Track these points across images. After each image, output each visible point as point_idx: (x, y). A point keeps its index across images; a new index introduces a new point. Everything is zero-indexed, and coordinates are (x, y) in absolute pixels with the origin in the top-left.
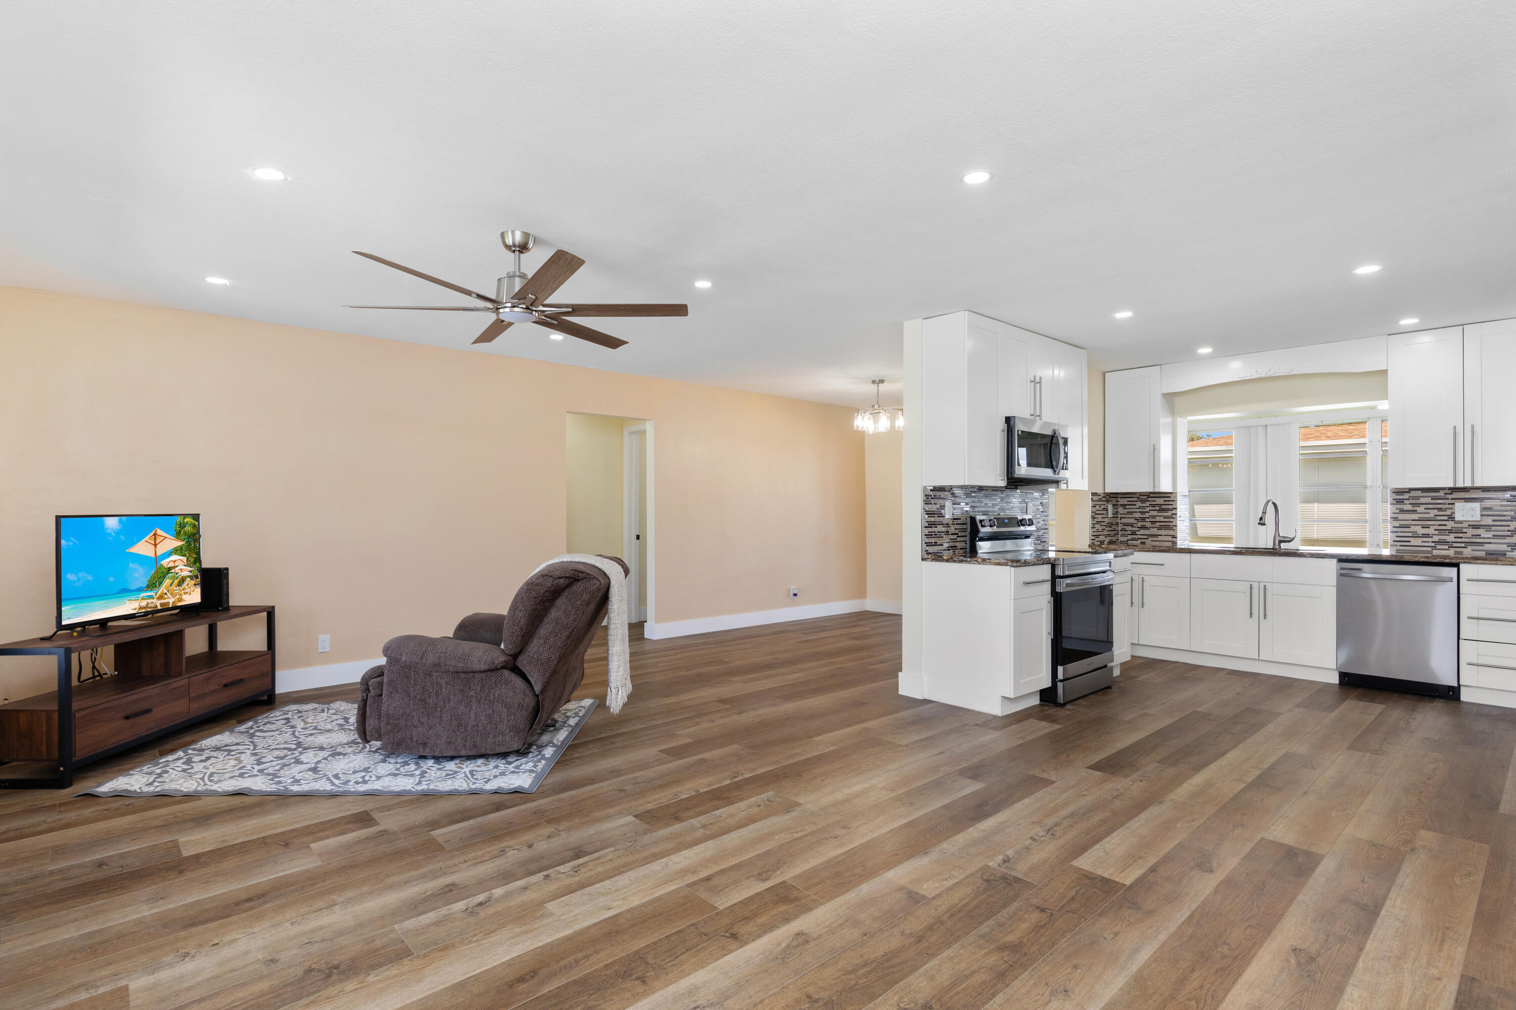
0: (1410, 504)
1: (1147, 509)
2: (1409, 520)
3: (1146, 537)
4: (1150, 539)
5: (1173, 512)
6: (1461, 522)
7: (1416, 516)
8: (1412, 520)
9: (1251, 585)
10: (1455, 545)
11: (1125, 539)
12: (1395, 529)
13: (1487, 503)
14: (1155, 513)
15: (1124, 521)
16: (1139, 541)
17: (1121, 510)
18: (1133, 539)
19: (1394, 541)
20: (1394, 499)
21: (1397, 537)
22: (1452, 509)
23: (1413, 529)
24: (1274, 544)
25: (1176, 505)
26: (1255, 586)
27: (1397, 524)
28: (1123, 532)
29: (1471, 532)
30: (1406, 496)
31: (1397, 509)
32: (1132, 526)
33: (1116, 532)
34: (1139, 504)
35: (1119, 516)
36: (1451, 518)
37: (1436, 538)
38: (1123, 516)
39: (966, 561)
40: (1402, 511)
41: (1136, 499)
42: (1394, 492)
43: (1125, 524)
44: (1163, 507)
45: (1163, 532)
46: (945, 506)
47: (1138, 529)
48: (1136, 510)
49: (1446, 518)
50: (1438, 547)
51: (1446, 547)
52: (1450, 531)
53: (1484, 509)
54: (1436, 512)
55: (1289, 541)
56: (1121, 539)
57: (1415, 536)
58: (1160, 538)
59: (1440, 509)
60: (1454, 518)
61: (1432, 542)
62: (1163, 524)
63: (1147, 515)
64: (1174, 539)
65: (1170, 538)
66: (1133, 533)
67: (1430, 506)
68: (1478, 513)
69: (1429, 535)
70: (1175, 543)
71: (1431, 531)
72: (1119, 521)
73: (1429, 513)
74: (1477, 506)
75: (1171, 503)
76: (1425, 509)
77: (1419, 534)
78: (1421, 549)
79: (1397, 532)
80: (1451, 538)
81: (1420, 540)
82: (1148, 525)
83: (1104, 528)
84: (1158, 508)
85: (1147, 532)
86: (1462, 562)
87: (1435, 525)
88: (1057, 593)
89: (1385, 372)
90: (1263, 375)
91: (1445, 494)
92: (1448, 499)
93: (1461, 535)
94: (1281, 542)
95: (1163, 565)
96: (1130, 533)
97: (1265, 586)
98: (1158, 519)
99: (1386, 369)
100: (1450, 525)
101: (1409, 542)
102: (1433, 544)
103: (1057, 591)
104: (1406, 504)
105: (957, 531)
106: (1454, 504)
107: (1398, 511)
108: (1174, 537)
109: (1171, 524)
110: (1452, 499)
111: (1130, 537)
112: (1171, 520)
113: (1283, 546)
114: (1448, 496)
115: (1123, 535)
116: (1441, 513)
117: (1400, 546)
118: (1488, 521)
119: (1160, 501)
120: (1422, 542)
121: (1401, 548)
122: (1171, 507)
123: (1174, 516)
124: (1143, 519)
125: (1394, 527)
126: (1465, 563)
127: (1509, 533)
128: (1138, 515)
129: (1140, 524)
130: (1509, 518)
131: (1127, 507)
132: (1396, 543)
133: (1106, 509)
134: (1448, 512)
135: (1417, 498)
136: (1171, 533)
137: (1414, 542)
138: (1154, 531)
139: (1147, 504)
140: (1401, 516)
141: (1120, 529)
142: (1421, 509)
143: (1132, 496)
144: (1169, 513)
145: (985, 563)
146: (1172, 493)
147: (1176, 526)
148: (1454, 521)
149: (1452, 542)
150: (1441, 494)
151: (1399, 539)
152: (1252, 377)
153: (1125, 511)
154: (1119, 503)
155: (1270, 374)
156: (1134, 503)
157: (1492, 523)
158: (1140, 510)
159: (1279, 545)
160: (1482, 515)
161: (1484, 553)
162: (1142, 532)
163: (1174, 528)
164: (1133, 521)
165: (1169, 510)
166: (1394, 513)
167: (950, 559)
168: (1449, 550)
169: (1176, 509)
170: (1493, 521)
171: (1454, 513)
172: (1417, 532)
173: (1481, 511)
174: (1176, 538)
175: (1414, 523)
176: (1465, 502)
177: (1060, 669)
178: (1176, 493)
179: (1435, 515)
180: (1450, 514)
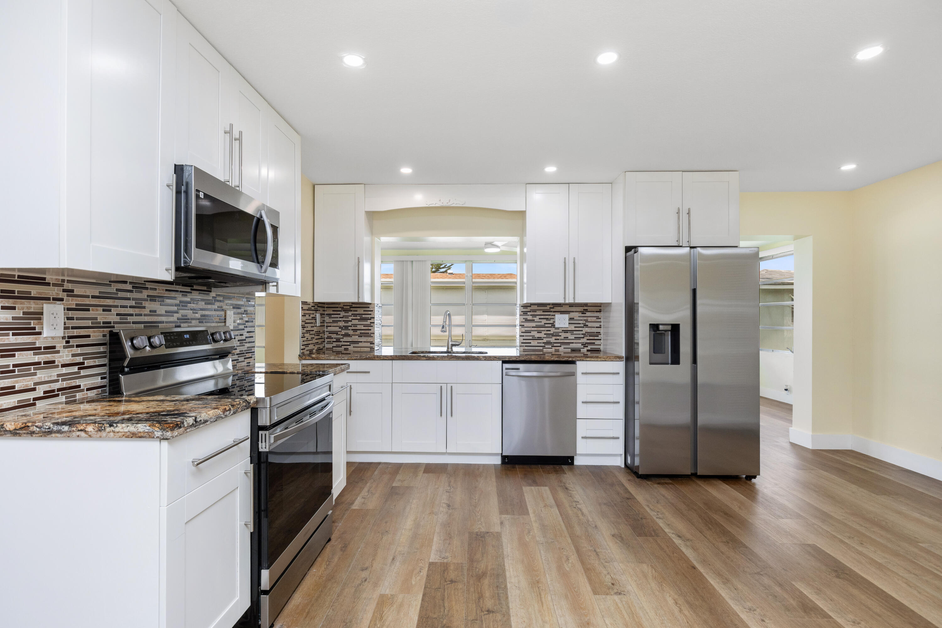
0: (531, 315)
1: (350, 318)
2: (530, 327)
3: (348, 344)
4: (352, 345)
5: (372, 321)
6: (558, 328)
7: (534, 324)
8: (532, 327)
9: (441, 387)
10: (555, 345)
11: (330, 346)
12: (523, 334)
13: (572, 315)
14: (356, 322)
15: (330, 329)
16: (343, 347)
17: (327, 319)
18: (338, 346)
19: (522, 343)
20: (522, 312)
21: (524, 339)
22: (553, 319)
23: (533, 333)
24: (448, 348)
25: (374, 314)
26: (444, 386)
27: (524, 329)
28: (329, 340)
29: (563, 335)
30: (529, 309)
31: (524, 319)
32: (337, 334)
33: (323, 340)
34: (343, 314)
35: (326, 324)
36: (553, 325)
37: (545, 340)
38: (329, 324)
39: (59, 432)
40: (527, 320)
41: (340, 309)
42: (522, 306)
43: (331, 332)
44: (364, 316)
45: (363, 339)
46: (42, 314)
47: (342, 337)
48: (340, 319)
49: (550, 325)
50: (547, 346)
51: (550, 346)
52: (553, 335)
53: (571, 319)
54: (544, 321)
55: (458, 345)
56: (328, 346)
57: (534, 339)
58: (360, 344)
59: (547, 319)
60: (555, 325)
61: (543, 343)
62: (363, 331)
63: (350, 324)
64: (372, 345)
65: (368, 345)
66: (338, 340)
67: (542, 317)
68: (567, 322)
69: (541, 338)
70: (372, 349)
71: (542, 335)
72: (326, 330)
73: (541, 322)
74: (566, 316)
75: (370, 312)
76: (540, 319)
77: (536, 337)
78: (537, 348)
79: (523, 336)
80: (552, 340)
81: (536, 341)
82: (351, 332)
83: (313, 336)
84: (359, 318)
85: (349, 339)
86: (578, 360)
87: (544, 331)
88: (260, 453)
89: (522, 214)
90: (445, 204)
91: (550, 308)
92: (551, 312)
93: (558, 338)
94: (453, 345)
95: (369, 372)
96: (335, 340)
97: (452, 387)
98: (359, 327)
99: (524, 210)
100: (553, 330)
101: (530, 343)
102: (543, 345)
103: (260, 450)
104: (529, 315)
105: (79, 359)
106: (555, 315)
107: (524, 320)
108: (372, 343)
109: (370, 332)
110: (554, 312)
111: (335, 344)
112: (370, 328)
113: (455, 349)
114: (552, 310)
115: (329, 343)
116: (548, 322)
117: (526, 346)
118: (572, 327)
119: (360, 311)
120: (538, 343)
121: (526, 348)
122: (369, 316)
123: (372, 325)
124: (346, 328)
125: (522, 332)
126: (580, 360)
127: (582, 336)
128: (342, 324)
129: (343, 332)
130: (582, 325)
131: (333, 316)
132: (523, 345)
133: (314, 318)
134: (551, 322)
135: (535, 311)
136: (369, 339)
137: (534, 343)
138: (355, 338)
139: (350, 313)
140: (526, 324)
141: (326, 336)
142: (536, 319)
143: (337, 306)
144: (368, 322)
145: (104, 434)
146: (370, 304)
147: (374, 333)
148: (554, 327)
149: (554, 343)
150: (548, 307)
151: (525, 341)
152: (437, 205)
153: (331, 320)
154: (326, 313)
155: (449, 204)
156: (339, 313)
157: (574, 329)
158: (344, 319)
159: (452, 348)
160: (569, 323)
161: (570, 350)
162: (346, 339)
163: (372, 335)
164: (337, 329)
165: (367, 319)
166: (522, 322)
167: (21, 428)
168: (552, 348)
169: (374, 318)
170: (575, 327)
171: (555, 322)
172: (534, 336)
173: (569, 320)
174: (374, 344)
175: (533, 329)
176: (561, 314)
177: (265, 574)
178: (374, 304)
179: (545, 324)
180: (552, 322)
